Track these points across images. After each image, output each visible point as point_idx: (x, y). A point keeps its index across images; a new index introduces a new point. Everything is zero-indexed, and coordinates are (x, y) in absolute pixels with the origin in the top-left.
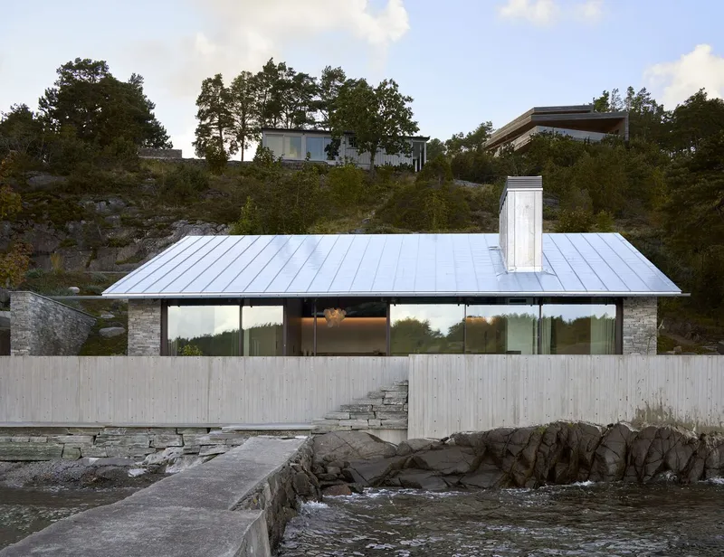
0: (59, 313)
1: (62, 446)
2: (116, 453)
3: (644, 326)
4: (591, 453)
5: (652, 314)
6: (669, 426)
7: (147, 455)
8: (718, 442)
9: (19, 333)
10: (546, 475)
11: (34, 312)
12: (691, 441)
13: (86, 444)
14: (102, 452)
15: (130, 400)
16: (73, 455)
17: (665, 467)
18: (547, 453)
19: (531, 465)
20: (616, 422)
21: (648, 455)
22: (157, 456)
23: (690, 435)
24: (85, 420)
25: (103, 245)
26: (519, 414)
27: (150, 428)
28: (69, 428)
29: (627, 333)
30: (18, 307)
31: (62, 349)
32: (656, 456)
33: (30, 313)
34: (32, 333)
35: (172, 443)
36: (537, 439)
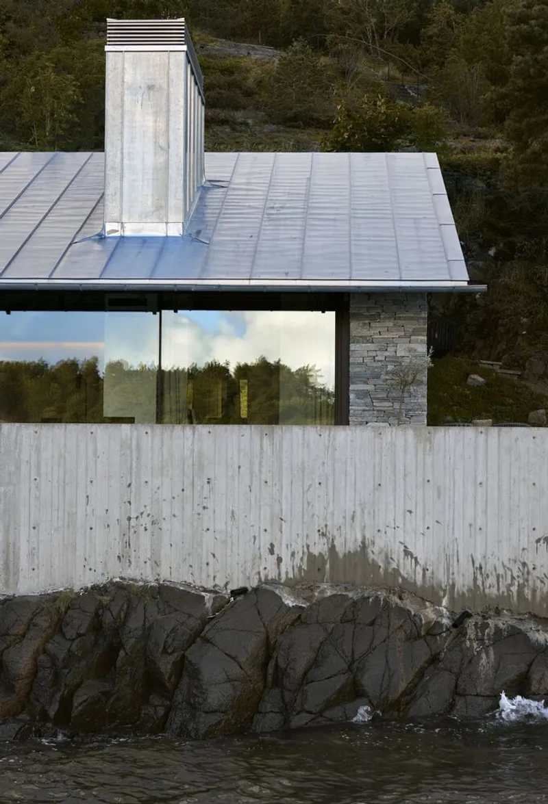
3: (396, 360)
4: (172, 658)
5: (416, 332)
6: (382, 594)
8: (498, 630)
10: (53, 710)
12: (433, 630)
17: (355, 692)
18: (62, 655)
19: (20, 686)
20: (255, 584)
21: (315, 663)
23: (432, 616)
26: (16, 564)
29: (358, 375)
32: (335, 663)
36: (43, 622)
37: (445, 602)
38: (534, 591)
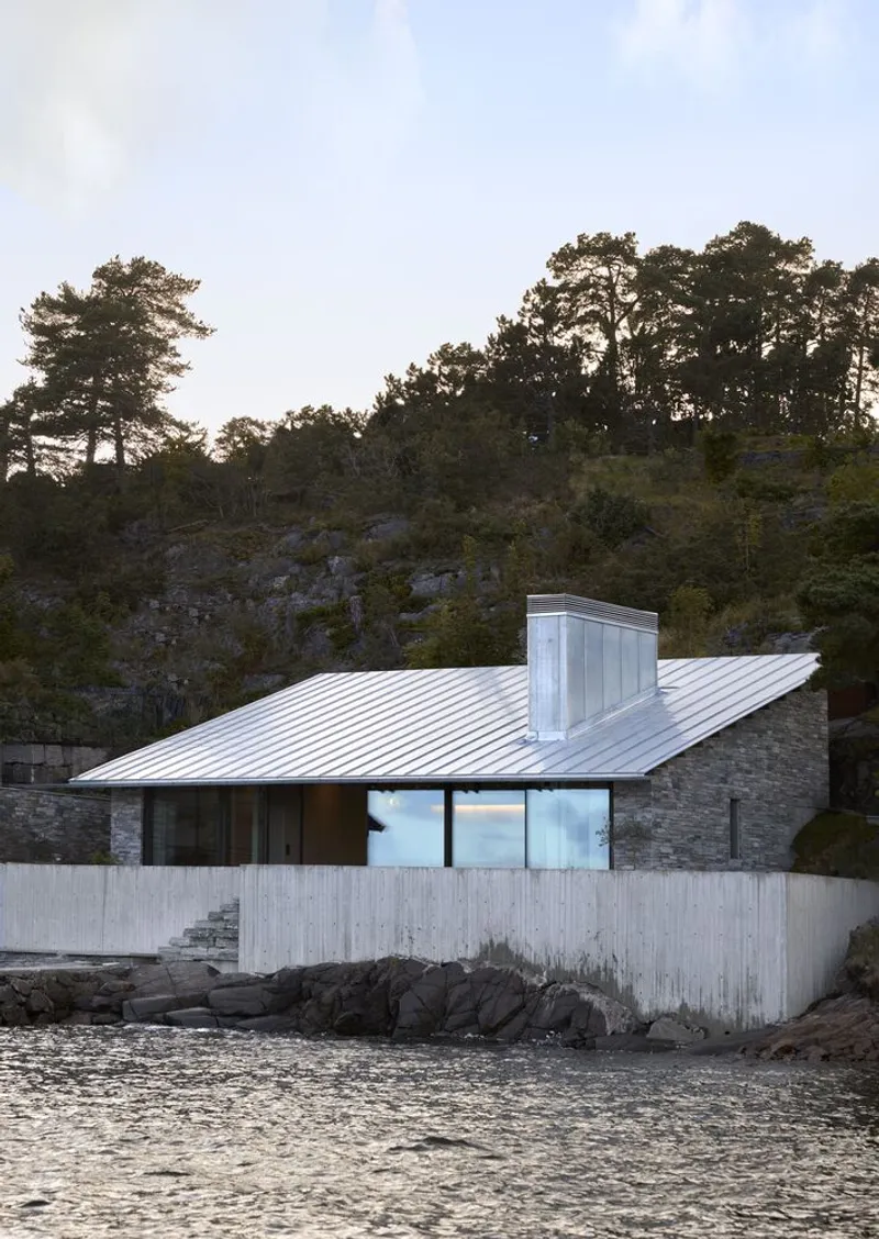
6: (511, 968)
8: (563, 992)
12: (532, 989)
21: (458, 1004)
23: (535, 982)
26: (350, 945)
37: (545, 974)
38: (588, 969)
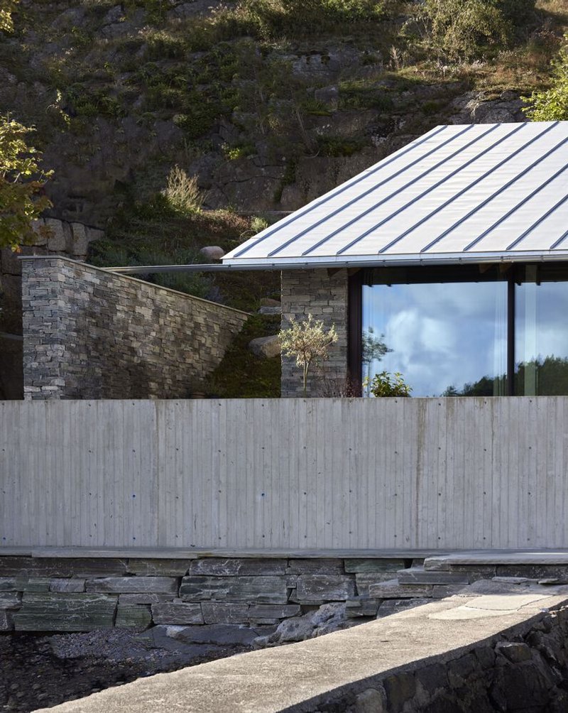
0: (142, 304)
1: (113, 600)
2: (222, 615)
7: (281, 620)
9: (40, 348)
11: (72, 301)
13: (163, 596)
14: (194, 613)
15: (259, 497)
16: (136, 620)
22: (301, 622)
24: (170, 542)
25: (307, 153)
27: (289, 559)
28: (127, 560)
30: (39, 291)
31: (153, 385)
33: (61, 303)
34: (69, 349)
35: (334, 594)
